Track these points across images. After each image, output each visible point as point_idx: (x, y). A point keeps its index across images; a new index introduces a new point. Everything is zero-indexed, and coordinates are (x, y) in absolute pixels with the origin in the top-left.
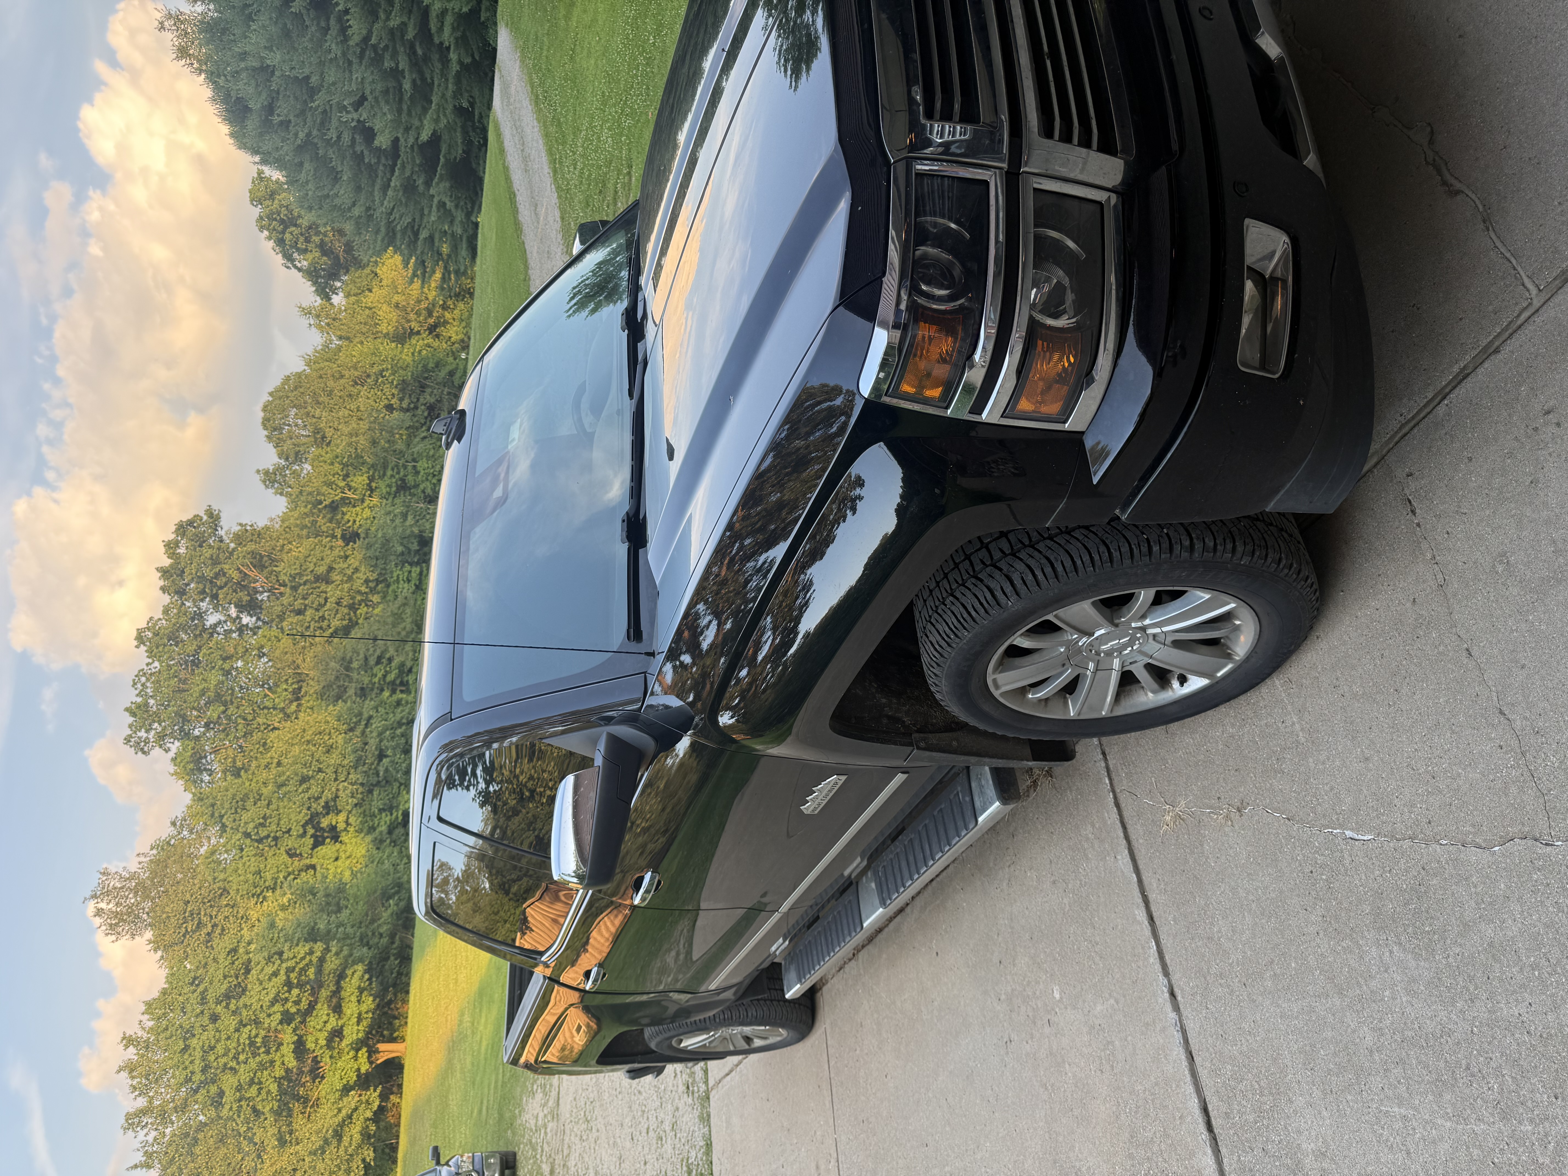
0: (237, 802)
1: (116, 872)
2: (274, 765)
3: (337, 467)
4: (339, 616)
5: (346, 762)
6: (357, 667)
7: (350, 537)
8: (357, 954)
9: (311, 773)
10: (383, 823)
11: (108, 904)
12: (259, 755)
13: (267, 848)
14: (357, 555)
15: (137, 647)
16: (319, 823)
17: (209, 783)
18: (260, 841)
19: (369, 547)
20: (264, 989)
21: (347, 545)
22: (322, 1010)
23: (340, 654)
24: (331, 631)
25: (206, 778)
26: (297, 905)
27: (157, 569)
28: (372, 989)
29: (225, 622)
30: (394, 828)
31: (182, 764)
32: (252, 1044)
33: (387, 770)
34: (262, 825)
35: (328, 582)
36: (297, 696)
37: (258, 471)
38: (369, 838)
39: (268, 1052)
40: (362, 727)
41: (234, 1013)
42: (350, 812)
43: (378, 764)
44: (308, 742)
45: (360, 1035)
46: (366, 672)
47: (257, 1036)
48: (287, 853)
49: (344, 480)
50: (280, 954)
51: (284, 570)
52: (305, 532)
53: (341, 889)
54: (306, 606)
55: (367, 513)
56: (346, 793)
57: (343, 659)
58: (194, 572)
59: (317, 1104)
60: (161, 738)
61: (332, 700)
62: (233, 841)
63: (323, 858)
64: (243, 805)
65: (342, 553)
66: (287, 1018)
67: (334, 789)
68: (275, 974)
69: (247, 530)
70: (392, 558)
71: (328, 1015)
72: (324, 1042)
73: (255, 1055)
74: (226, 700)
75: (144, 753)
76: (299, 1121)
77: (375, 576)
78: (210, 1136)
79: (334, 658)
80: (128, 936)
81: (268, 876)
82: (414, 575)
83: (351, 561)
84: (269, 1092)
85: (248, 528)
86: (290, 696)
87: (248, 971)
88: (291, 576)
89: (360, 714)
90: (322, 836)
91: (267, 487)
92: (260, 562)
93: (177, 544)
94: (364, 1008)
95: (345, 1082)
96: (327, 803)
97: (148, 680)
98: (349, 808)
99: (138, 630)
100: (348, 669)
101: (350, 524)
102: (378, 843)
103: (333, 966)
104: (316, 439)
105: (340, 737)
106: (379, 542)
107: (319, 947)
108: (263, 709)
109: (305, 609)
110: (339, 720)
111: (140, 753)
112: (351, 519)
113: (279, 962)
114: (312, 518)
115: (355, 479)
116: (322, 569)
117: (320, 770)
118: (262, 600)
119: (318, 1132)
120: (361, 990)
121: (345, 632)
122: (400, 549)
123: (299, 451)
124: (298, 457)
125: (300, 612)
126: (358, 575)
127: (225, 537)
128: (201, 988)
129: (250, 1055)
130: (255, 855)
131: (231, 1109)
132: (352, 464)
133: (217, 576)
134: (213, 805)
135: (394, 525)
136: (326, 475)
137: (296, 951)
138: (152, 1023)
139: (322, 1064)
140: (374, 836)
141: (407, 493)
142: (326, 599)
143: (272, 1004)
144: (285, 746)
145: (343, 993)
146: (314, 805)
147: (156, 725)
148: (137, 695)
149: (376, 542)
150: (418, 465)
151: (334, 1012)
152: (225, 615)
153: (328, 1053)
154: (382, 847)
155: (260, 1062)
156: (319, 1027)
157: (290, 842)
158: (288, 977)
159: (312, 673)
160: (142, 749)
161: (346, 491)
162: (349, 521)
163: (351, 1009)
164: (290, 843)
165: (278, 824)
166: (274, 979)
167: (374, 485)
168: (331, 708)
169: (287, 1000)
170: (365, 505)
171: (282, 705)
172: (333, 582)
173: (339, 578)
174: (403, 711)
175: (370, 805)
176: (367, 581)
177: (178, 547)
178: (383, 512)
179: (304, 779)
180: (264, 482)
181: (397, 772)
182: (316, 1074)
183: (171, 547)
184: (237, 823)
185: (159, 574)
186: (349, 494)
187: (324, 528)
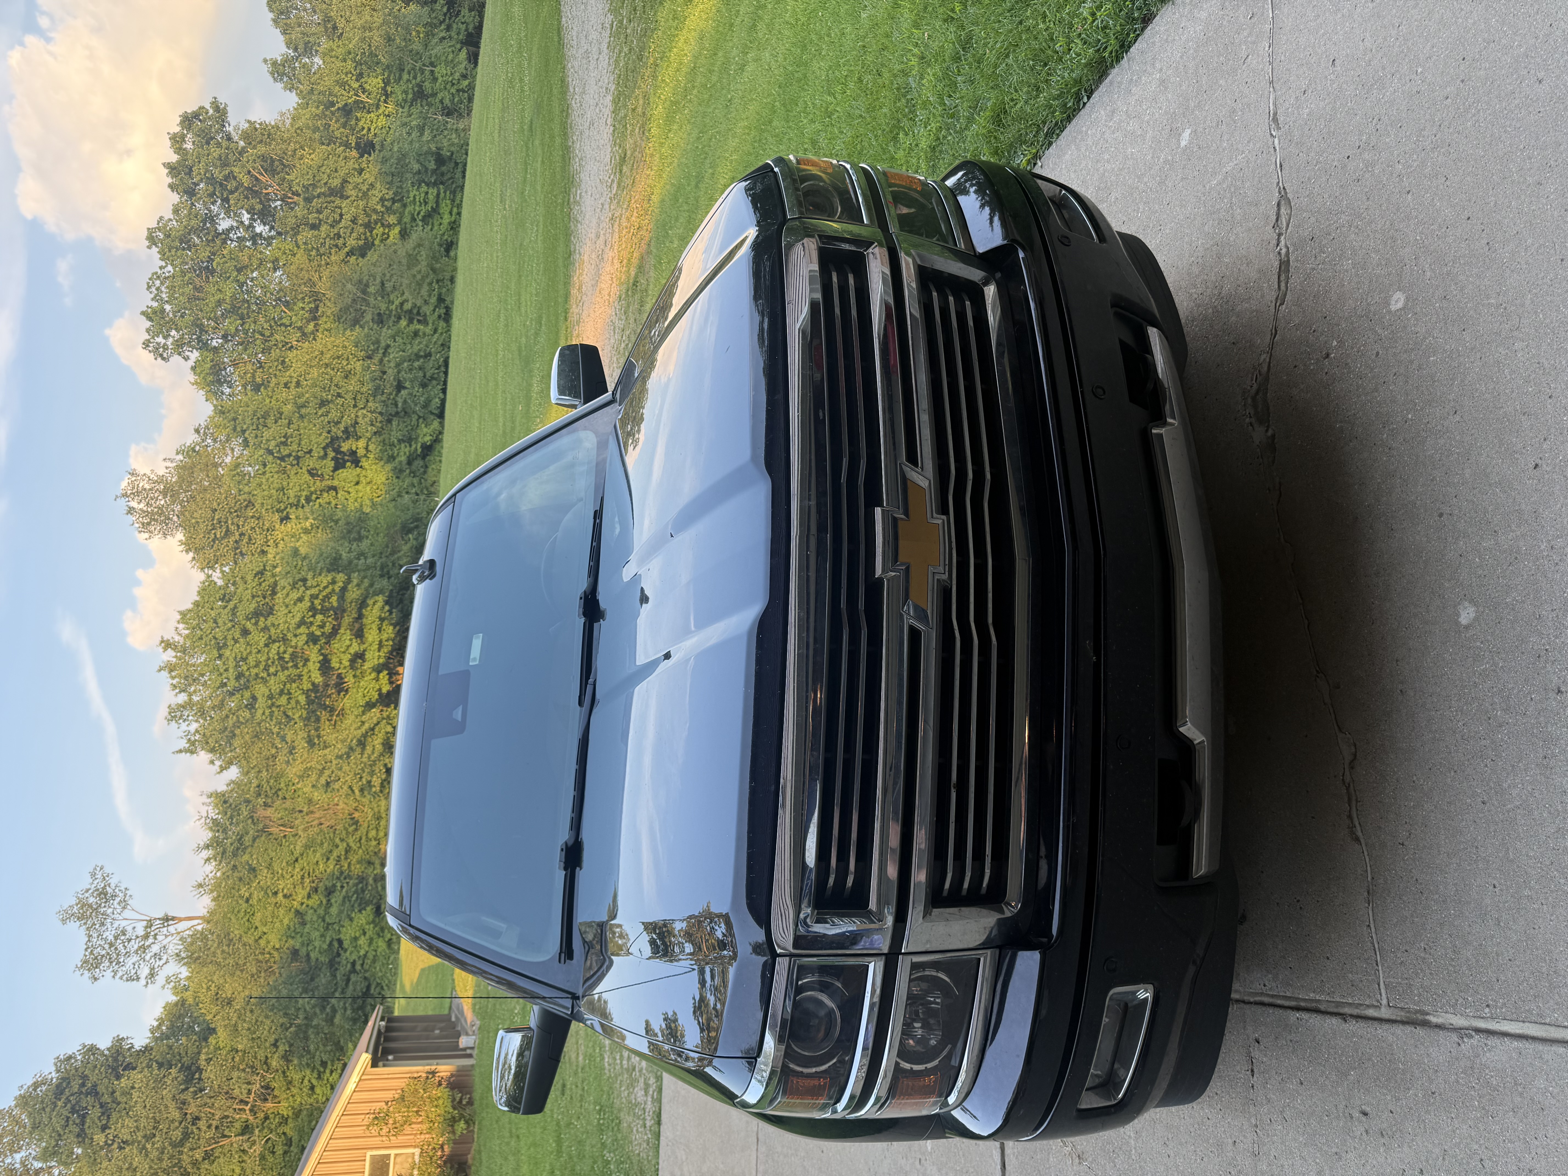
0: (258, 419)
1: (145, 474)
2: (294, 384)
3: (350, 65)
4: (354, 234)
5: (364, 389)
6: (373, 291)
7: (366, 148)
8: (377, 586)
9: (330, 397)
10: (402, 453)
11: (139, 503)
12: (278, 373)
13: (289, 467)
14: (372, 168)
15: (149, 247)
16: (340, 447)
17: (230, 395)
18: (282, 459)
19: (384, 161)
20: (290, 612)
21: (362, 156)
22: (345, 637)
23: (356, 277)
24: (346, 250)
25: (227, 391)
26: (320, 531)
27: (164, 164)
28: (392, 619)
29: (238, 228)
30: (413, 460)
31: (202, 375)
32: (281, 658)
33: (405, 402)
34: (284, 444)
35: (343, 197)
36: (314, 316)
37: (265, 61)
38: (389, 467)
39: (296, 666)
40: (380, 355)
41: (263, 630)
42: (370, 439)
43: (397, 395)
44: (327, 365)
45: (381, 661)
46: (383, 298)
47: (285, 652)
48: (309, 472)
49: (357, 80)
50: (304, 580)
51: (297, 178)
52: (317, 135)
53: (362, 518)
54: (320, 220)
55: (382, 121)
56: (365, 419)
57: (360, 281)
58: (202, 171)
59: (342, 714)
60: (179, 346)
61: (349, 323)
62: (256, 457)
63: (344, 480)
64: (264, 422)
65: (357, 166)
66: (313, 639)
67: (353, 416)
68: (300, 600)
69: (256, 129)
70: (409, 175)
71: (351, 640)
72: (348, 664)
73: (284, 668)
74: (242, 313)
75: (163, 359)
76: (326, 730)
77: (391, 194)
78: (246, 732)
79: (351, 279)
80: (160, 536)
81: (291, 493)
82: (431, 197)
83: (366, 175)
84: (297, 702)
85: (258, 126)
86: (307, 315)
87: (274, 593)
88: (304, 186)
89: (378, 342)
90: (343, 459)
91: (275, 80)
92: (271, 166)
93: (183, 137)
94: (385, 636)
95: (367, 699)
96: (346, 428)
97: (162, 283)
98: (368, 435)
99: (148, 229)
100: (364, 292)
101: (365, 132)
102: (398, 472)
103: (354, 596)
104: (326, 29)
105: (358, 363)
106: (395, 156)
107: (341, 577)
108: (280, 325)
109: (320, 224)
110: (356, 346)
111: (159, 359)
112: (366, 126)
113: (303, 588)
114: (324, 122)
115: (370, 81)
116: (336, 183)
117: (339, 395)
118: (276, 207)
119: (343, 741)
120: (382, 620)
121: (362, 252)
122: (416, 167)
123: (309, 42)
124: (309, 49)
125: (314, 227)
126: (373, 192)
127: (233, 134)
128: (231, 605)
129: (279, 668)
130: (277, 472)
131: (264, 714)
132: (366, 63)
133: (227, 178)
134: (234, 419)
135: (410, 139)
136: (338, 73)
137: (319, 580)
138: (187, 632)
139: (346, 680)
140: (393, 465)
141: (424, 102)
142: (341, 215)
143: (299, 626)
144: (304, 368)
145: (364, 620)
146: (334, 430)
147: (173, 333)
148: (152, 299)
149: (392, 157)
150: (436, 70)
151: (356, 638)
152: (237, 221)
153: (351, 673)
154: (402, 477)
155: (289, 676)
156: (343, 650)
157: (311, 462)
158: (313, 603)
159: (329, 294)
160: (161, 355)
161: (360, 94)
162: (363, 128)
163: (372, 636)
164: (311, 464)
165: (299, 444)
166: (299, 604)
167: (389, 89)
168: (348, 333)
169: (311, 623)
170: (380, 111)
171: (299, 324)
172: (348, 197)
173: (353, 193)
174: (420, 343)
175: (390, 434)
176: (382, 200)
177: (184, 141)
178: (398, 123)
179: (323, 403)
180: (272, 74)
181: (416, 405)
182: (341, 687)
183: (177, 140)
184: (259, 439)
185: (167, 171)
186: (363, 97)
187: (337, 134)
